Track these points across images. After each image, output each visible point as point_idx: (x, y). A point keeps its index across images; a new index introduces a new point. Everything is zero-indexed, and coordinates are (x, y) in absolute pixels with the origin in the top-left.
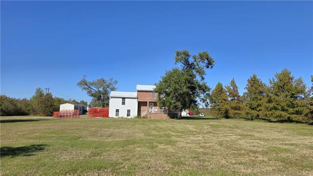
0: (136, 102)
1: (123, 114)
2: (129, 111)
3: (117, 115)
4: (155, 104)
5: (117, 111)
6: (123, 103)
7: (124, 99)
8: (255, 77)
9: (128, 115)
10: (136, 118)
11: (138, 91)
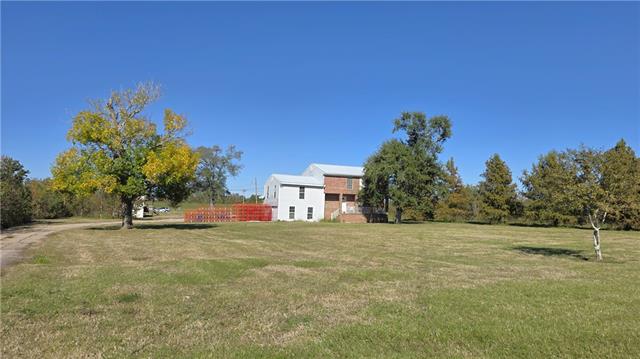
0: (321, 194)
1: (301, 215)
2: (310, 210)
3: (292, 216)
4: (350, 198)
5: (292, 209)
6: (302, 196)
7: (302, 188)
8: (497, 158)
9: (310, 216)
10: (322, 221)
11: (326, 176)
